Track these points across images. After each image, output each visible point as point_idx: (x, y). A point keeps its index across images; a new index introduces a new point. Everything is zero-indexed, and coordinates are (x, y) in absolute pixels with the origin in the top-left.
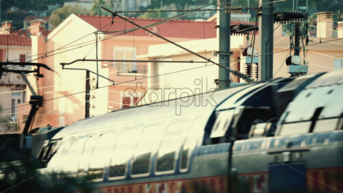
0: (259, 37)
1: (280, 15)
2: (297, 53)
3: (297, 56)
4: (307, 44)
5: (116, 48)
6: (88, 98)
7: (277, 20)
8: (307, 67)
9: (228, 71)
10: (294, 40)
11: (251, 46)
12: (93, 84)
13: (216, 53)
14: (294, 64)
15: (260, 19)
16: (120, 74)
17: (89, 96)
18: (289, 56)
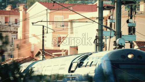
0: (115, 11)
1: (124, 2)
2: (131, 18)
3: (131, 20)
4: (135, 14)
5: (55, 16)
6: (43, 37)
7: (123, 4)
8: (136, 24)
9: (102, 26)
10: (130, 12)
11: (112, 15)
12: (45, 31)
13: (97, 18)
14: (130, 23)
15: (116, 4)
16: (57, 27)
17: (44, 36)
18: (128, 19)
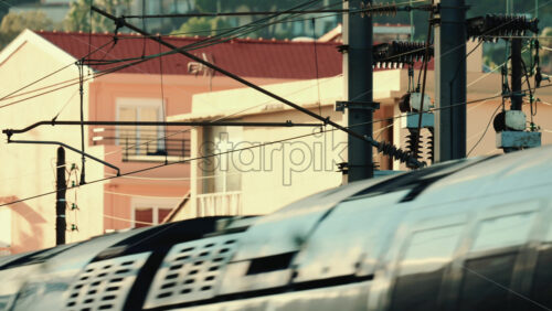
1: (478, 23)
2: (517, 106)
3: (516, 112)
4: (538, 86)
5: (121, 102)
6: (61, 208)
7: (475, 33)
8: (540, 135)
9: (369, 144)
10: (509, 78)
11: (418, 90)
12: (72, 177)
13: (340, 106)
14: (512, 129)
15: (437, 31)
16: (130, 158)
17: (65, 203)
18: (500, 111)
